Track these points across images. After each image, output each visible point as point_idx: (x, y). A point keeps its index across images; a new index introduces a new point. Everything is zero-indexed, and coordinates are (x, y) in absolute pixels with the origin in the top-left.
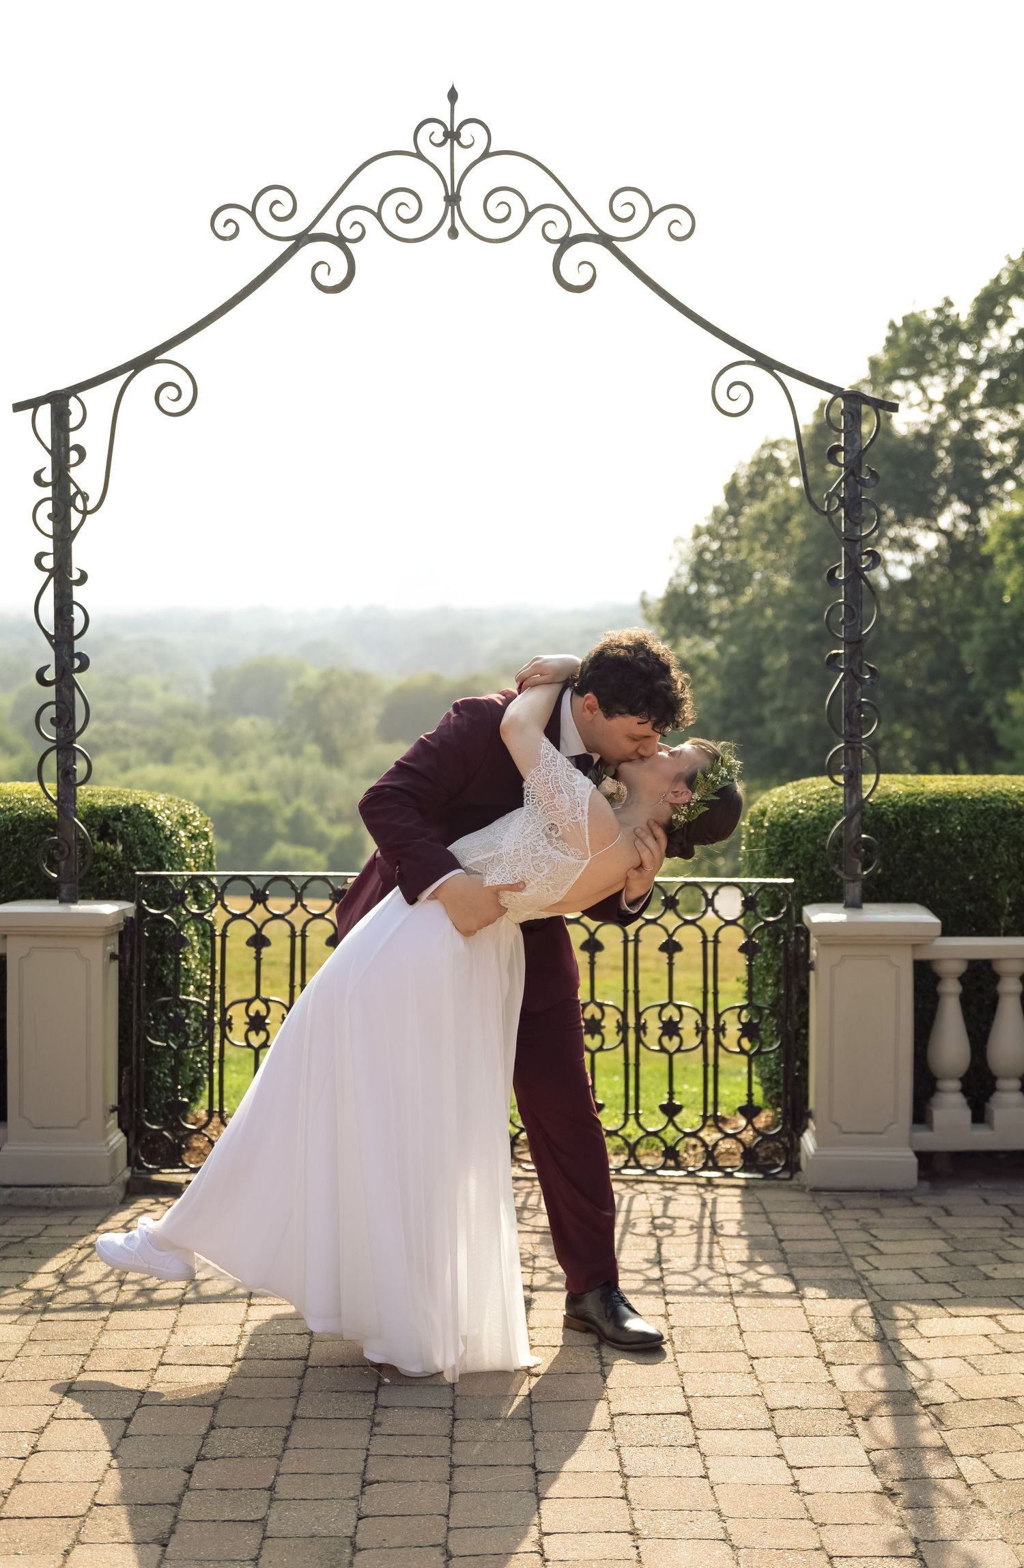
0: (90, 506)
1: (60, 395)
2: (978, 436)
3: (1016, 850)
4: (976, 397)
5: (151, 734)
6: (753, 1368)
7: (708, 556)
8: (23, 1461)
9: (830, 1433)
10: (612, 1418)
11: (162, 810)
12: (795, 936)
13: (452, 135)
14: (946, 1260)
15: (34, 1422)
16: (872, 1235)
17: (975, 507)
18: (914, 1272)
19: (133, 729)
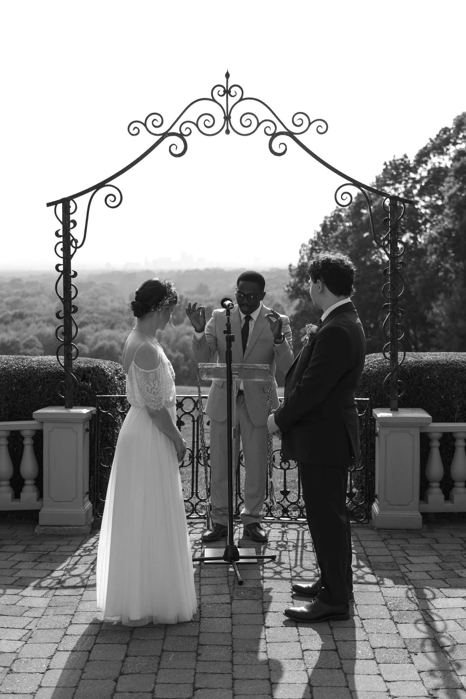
0: (79, 245)
1: (66, 199)
2: (416, 206)
3: (461, 385)
4: (415, 192)
5: (106, 318)
6: (363, 625)
8: (43, 675)
9: (401, 662)
10: (303, 652)
11: (108, 368)
12: (370, 422)
13: (227, 92)
14: (440, 567)
15: (49, 652)
16: (406, 553)
17: (416, 234)
18: (427, 573)
19: (100, 316)
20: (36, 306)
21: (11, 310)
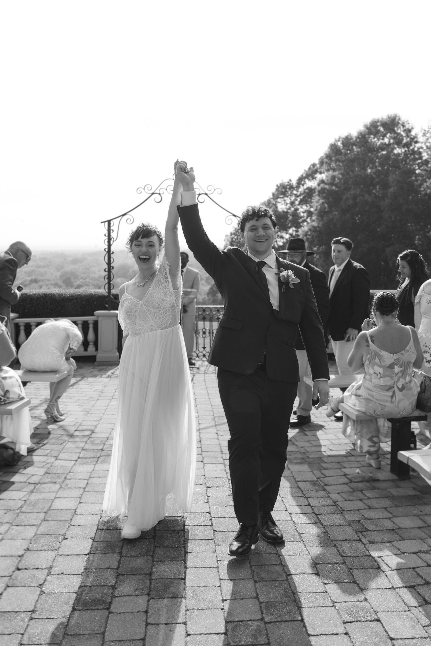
0: (115, 240)
1: (109, 220)
2: (298, 211)
4: (297, 203)
7: (234, 240)
17: (297, 228)
19: (91, 281)
20: (46, 274)
21: (29, 277)
